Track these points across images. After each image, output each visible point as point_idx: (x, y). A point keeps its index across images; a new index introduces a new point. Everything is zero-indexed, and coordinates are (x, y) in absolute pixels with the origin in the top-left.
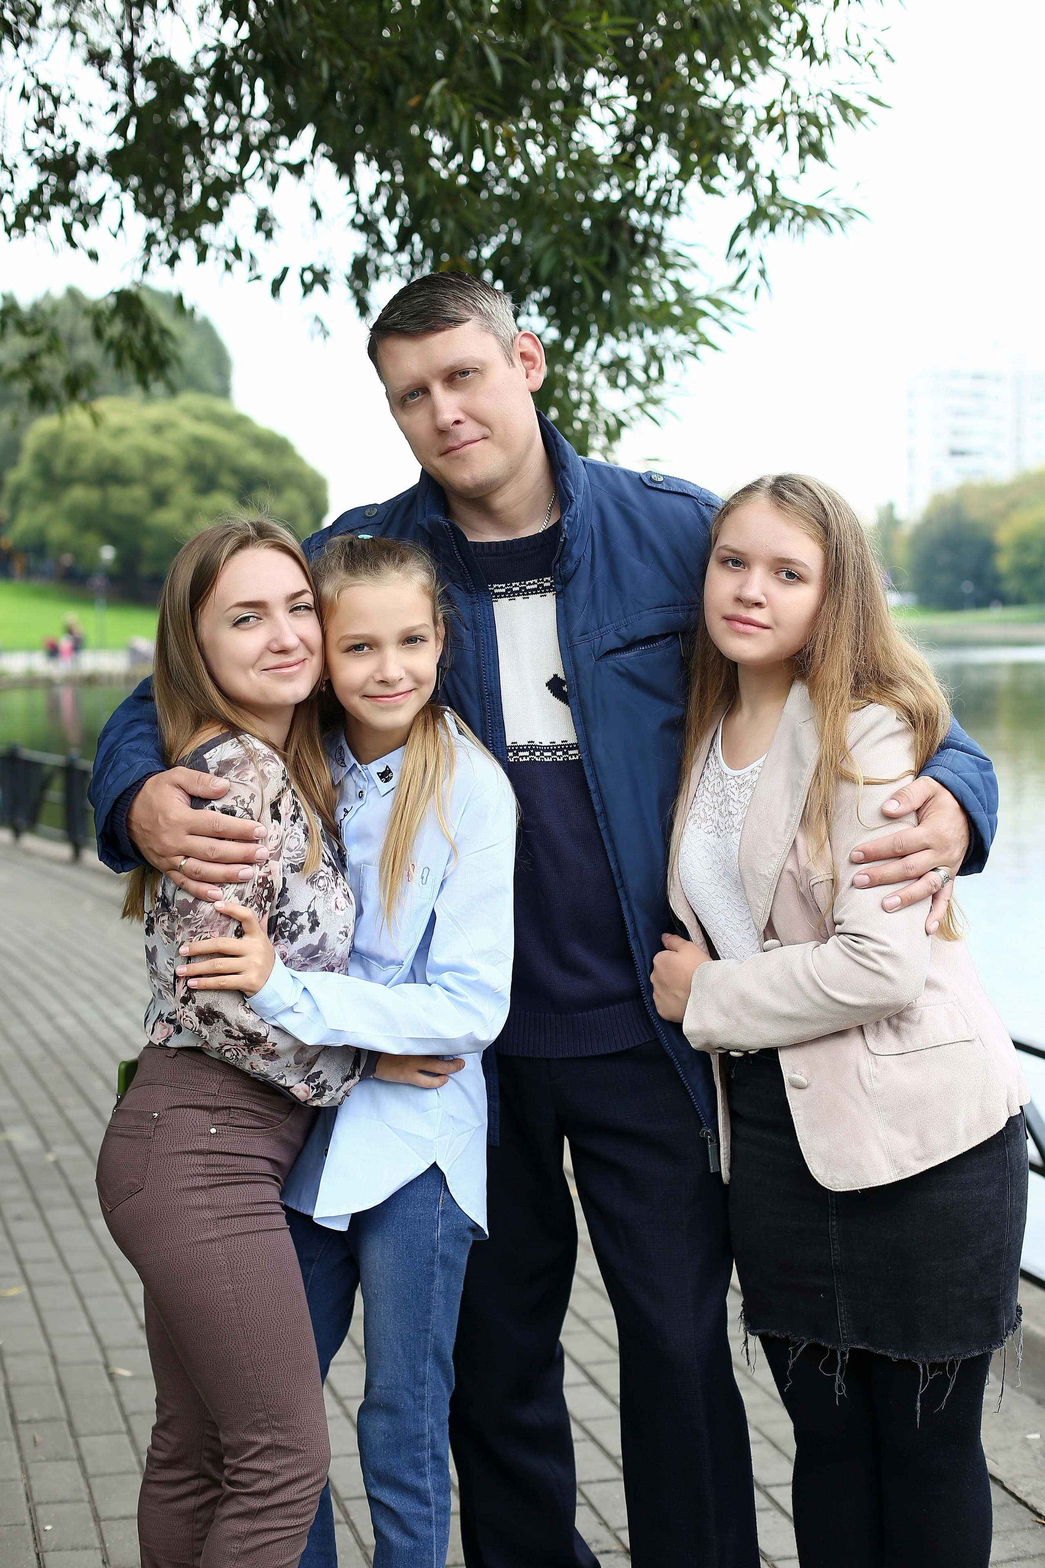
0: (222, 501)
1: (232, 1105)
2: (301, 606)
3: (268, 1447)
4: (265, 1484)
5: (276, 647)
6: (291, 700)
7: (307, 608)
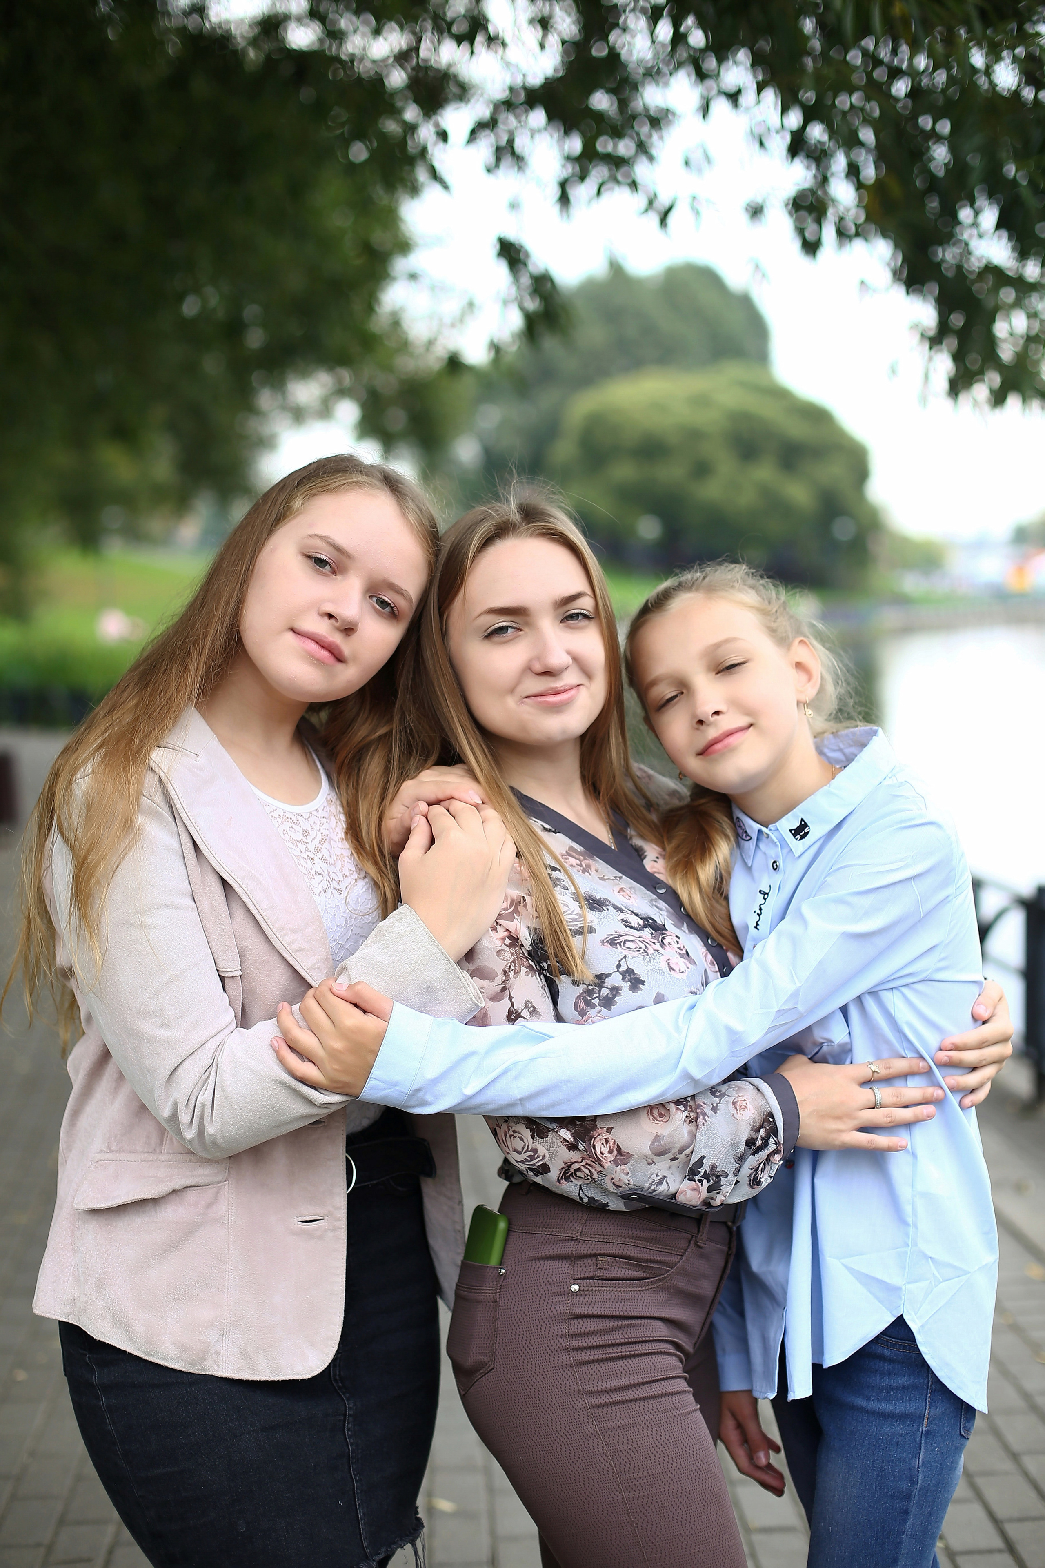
1: (598, 1252)
2: (578, 614)
5: (538, 667)
6: (559, 737)
7: (586, 617)
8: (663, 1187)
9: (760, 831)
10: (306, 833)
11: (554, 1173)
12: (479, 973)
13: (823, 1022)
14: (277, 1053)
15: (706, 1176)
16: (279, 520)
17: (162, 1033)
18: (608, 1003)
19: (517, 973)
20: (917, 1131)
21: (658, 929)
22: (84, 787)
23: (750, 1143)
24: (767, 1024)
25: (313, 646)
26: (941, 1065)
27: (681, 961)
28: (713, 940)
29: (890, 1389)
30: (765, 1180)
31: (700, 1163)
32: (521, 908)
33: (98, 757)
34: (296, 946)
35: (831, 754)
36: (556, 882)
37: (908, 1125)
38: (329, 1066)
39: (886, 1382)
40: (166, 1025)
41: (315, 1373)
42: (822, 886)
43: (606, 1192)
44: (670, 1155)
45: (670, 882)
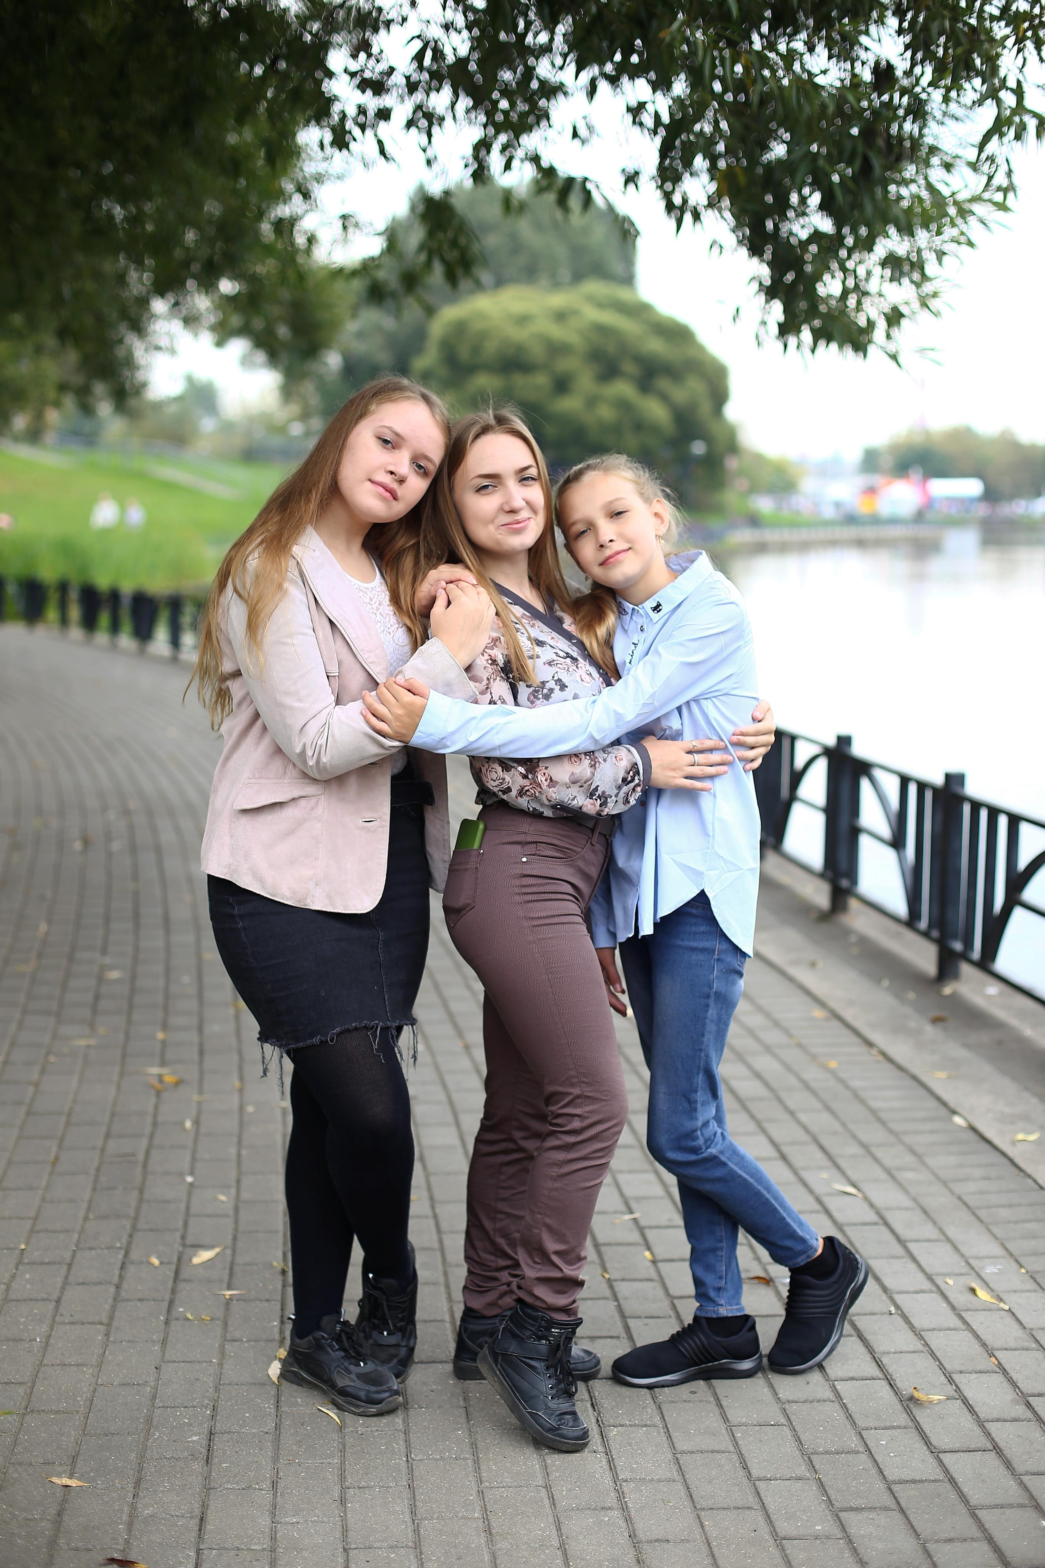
0: (624, 389)
1: (538, 840)
2: (529, 477)
3: (578, 1097)
4: (576, 1124)
5: (507, 508)
6: (520, 548)
7: (533, 479)
8: (575, 802)
9: (633, 609)
10: (371, 599)
11: (514, 793)
12: (473, 679)
13: (667, 715)
14: (365, 717)
15: (599, 797)
16: (362, 416)
17: (297, 704)
18: (547, 697)
19: (495, 680)
20: (717, 781)
21: (574, 660)
22: (254, 565)
23: (624, 780)
24: (637, 711)
25: (381, 490)
26: (734, 744)
27: (588, 677)
28: (603, 670)
29: (695, 933)
30: (633, 801)
31: (596, 789)
32: (498, 643)
33: (261, 549)
34: (370, 660)
35: (674, 567)
36: (517, 630)
37: (712, 777)
38: (395, 724)
39: (693, 929)
40: (300, 700)
41: (369, 910)
42: (670, 636)
43: (542, 805)
44: (579, 784)
45: (579, 636)
